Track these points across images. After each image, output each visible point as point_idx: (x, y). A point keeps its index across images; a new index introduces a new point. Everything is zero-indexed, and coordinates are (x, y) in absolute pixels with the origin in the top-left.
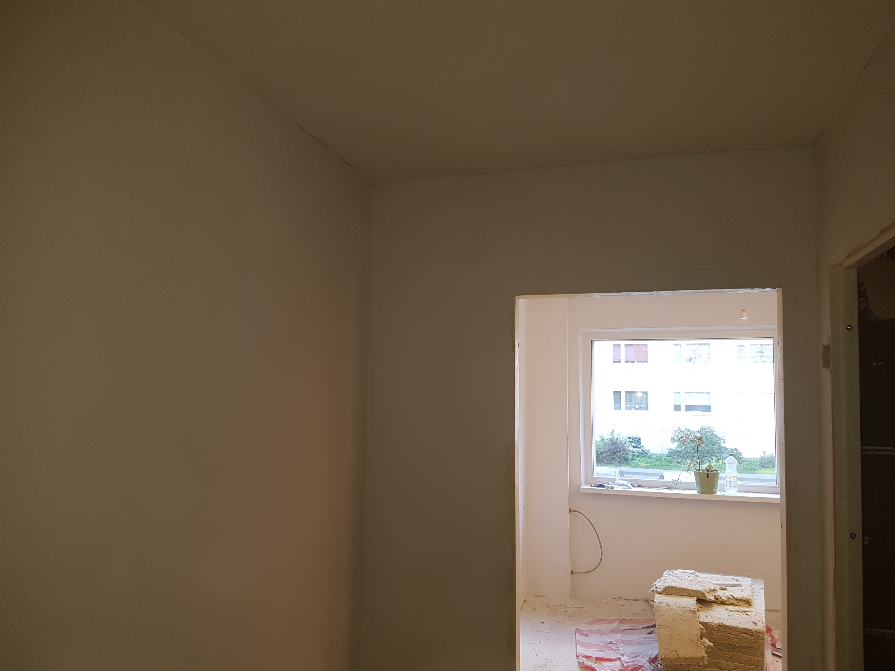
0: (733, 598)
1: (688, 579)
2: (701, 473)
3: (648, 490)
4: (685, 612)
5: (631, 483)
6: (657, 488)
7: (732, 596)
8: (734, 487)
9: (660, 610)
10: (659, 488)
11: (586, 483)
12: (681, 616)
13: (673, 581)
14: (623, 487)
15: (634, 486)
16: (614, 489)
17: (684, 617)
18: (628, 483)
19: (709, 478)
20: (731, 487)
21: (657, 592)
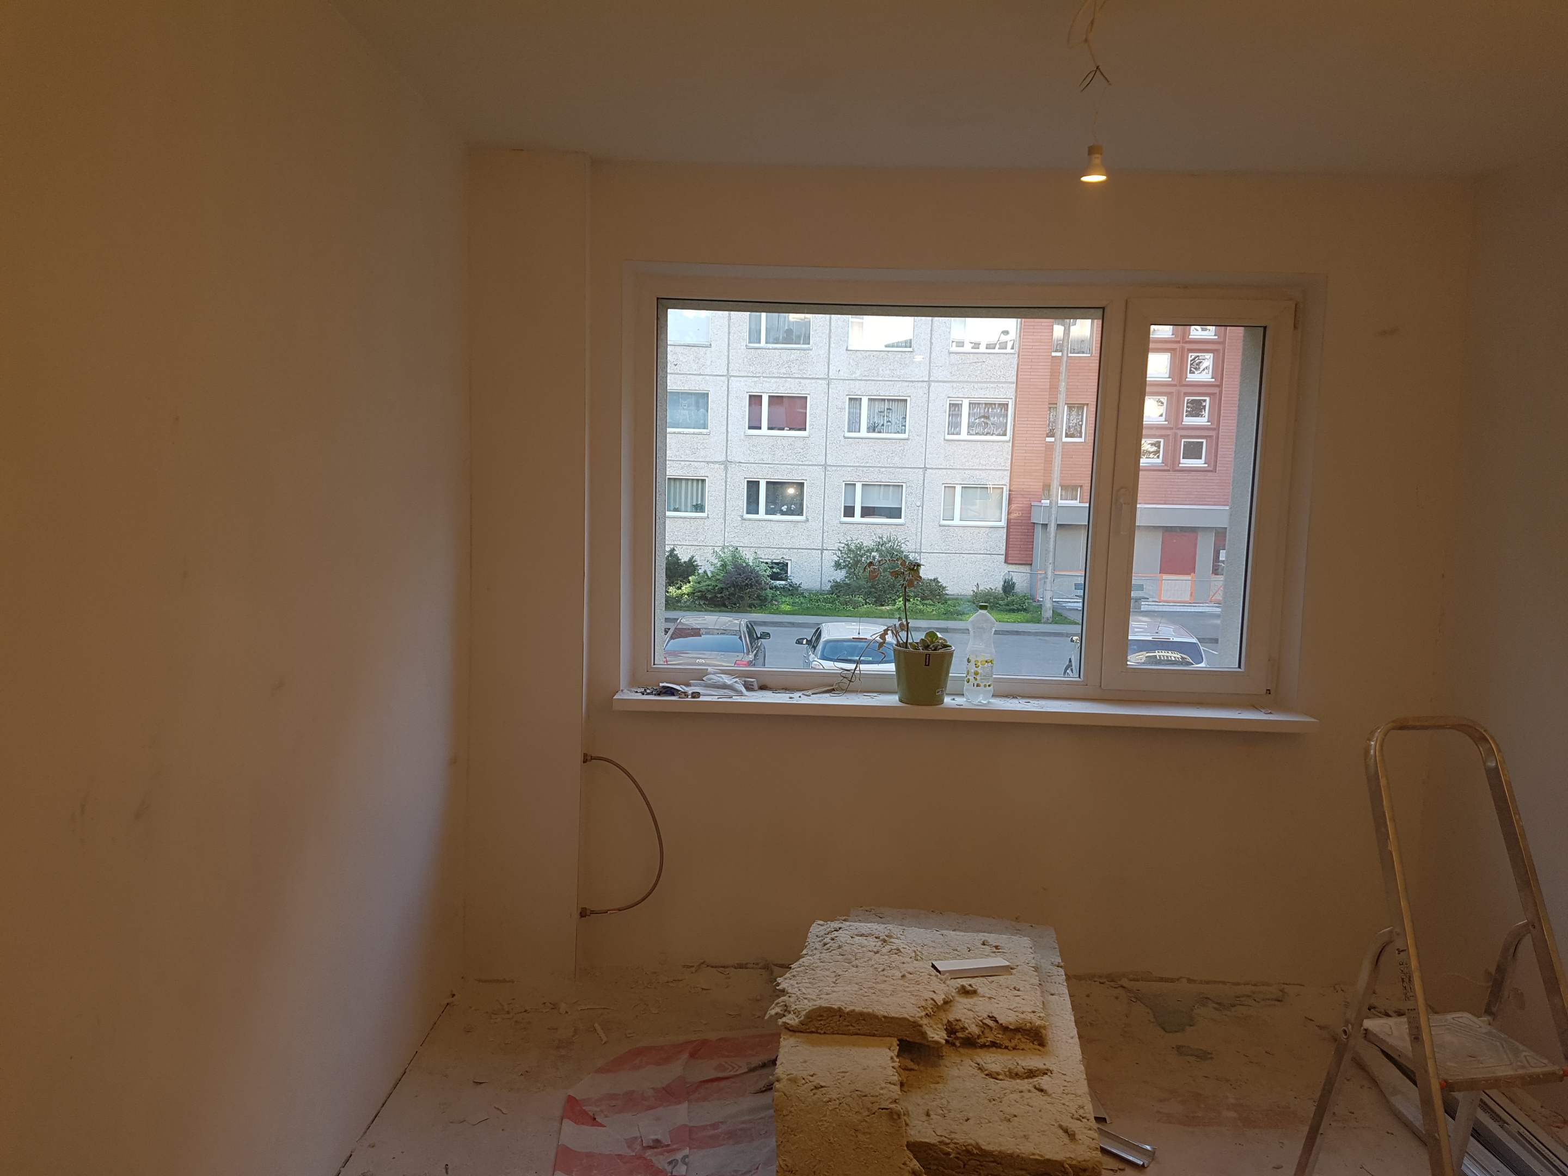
0: (995, 1024)
1: (873, 962)
2: (911, 653)
3: (782, 698)
4: (867, 1113)
5: (744, 679)
6: (805, 692)
7: (993, 1017)
8: (985, 686)
9: (792, 1109)
10: (810, 692)
11: (634, 683)
12: (852, 1132)
13: (833, 975)
14: (722, 692)
15: (749, 687)
16: (702, 698)
17: (864, 1133)
18: (736, 682)
19: (928, 665)
20: (978, 685)
21: (786, 1028)
